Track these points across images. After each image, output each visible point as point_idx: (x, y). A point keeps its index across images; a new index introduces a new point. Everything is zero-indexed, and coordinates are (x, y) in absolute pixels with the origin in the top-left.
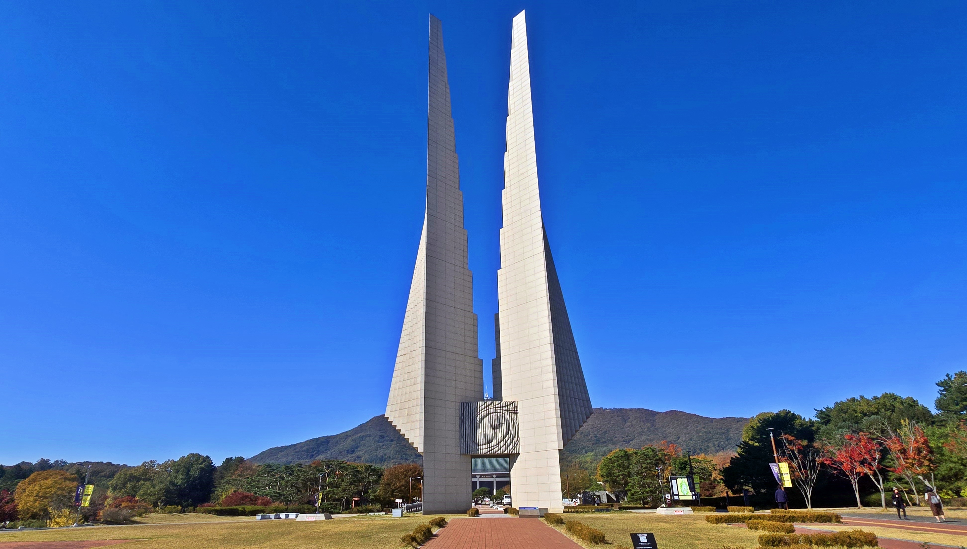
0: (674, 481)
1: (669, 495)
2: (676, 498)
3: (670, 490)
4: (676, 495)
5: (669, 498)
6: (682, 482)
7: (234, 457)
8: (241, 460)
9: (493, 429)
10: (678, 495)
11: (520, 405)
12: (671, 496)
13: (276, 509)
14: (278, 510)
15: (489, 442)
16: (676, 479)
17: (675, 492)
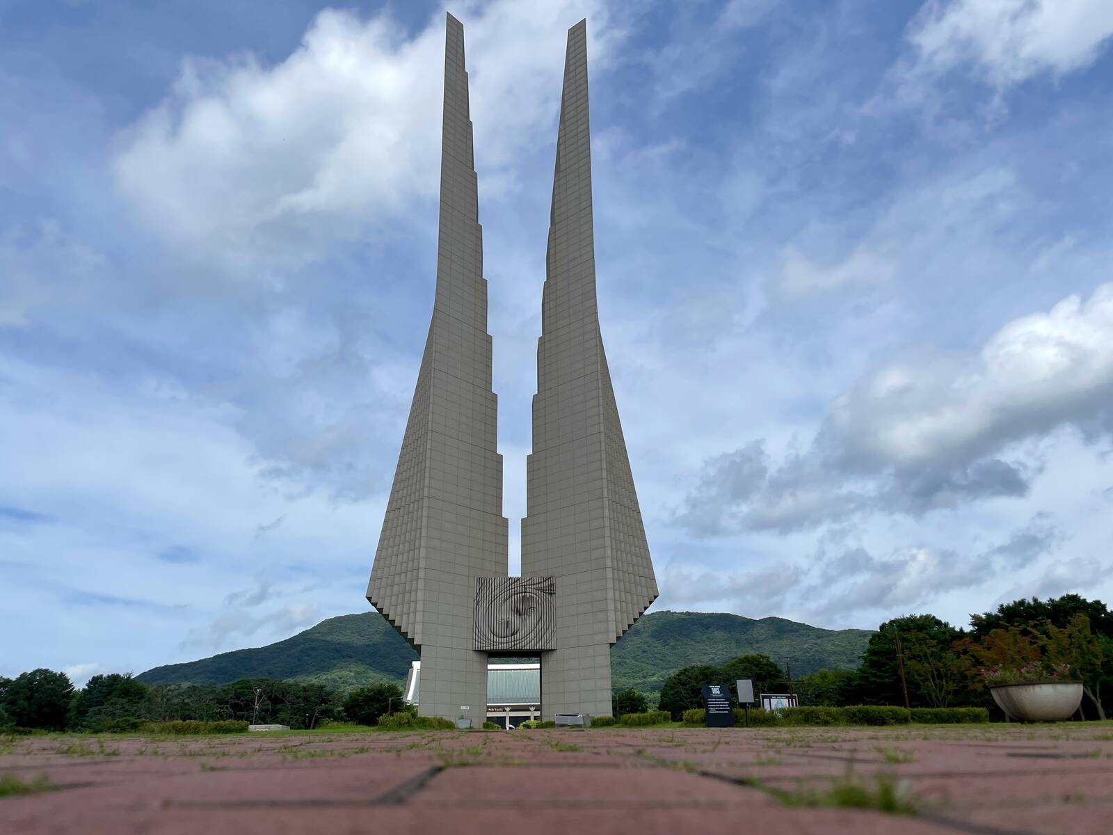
9: (520, 615)
11: (558, 582)
15: (513, 634)
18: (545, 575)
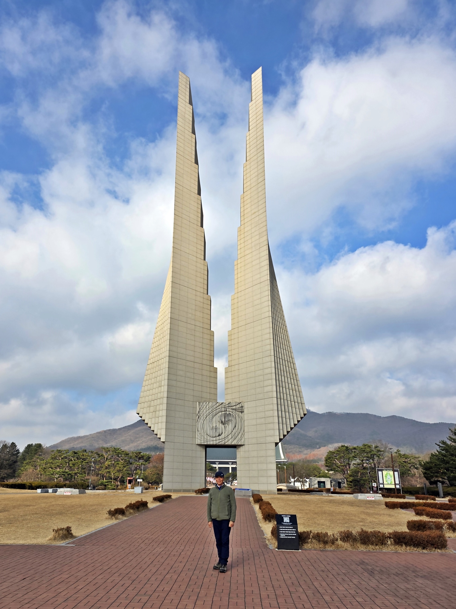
0: (380, 473)
1: (375, 484)
2: (381, 486)
3: (377, 480)
4: (381, 484)
5: (376, 486)
6: (387, 473)
7: (34, 444)
8: (39, 446)
9: (223, 424)
10: (383, 484)
11: (246, 405)
12: (377, 484)
13: (56, 485)
14: (58, 486)
15: (219, 435)
16: (382, 470)
17: (381, 481)
18: (238, 401)
